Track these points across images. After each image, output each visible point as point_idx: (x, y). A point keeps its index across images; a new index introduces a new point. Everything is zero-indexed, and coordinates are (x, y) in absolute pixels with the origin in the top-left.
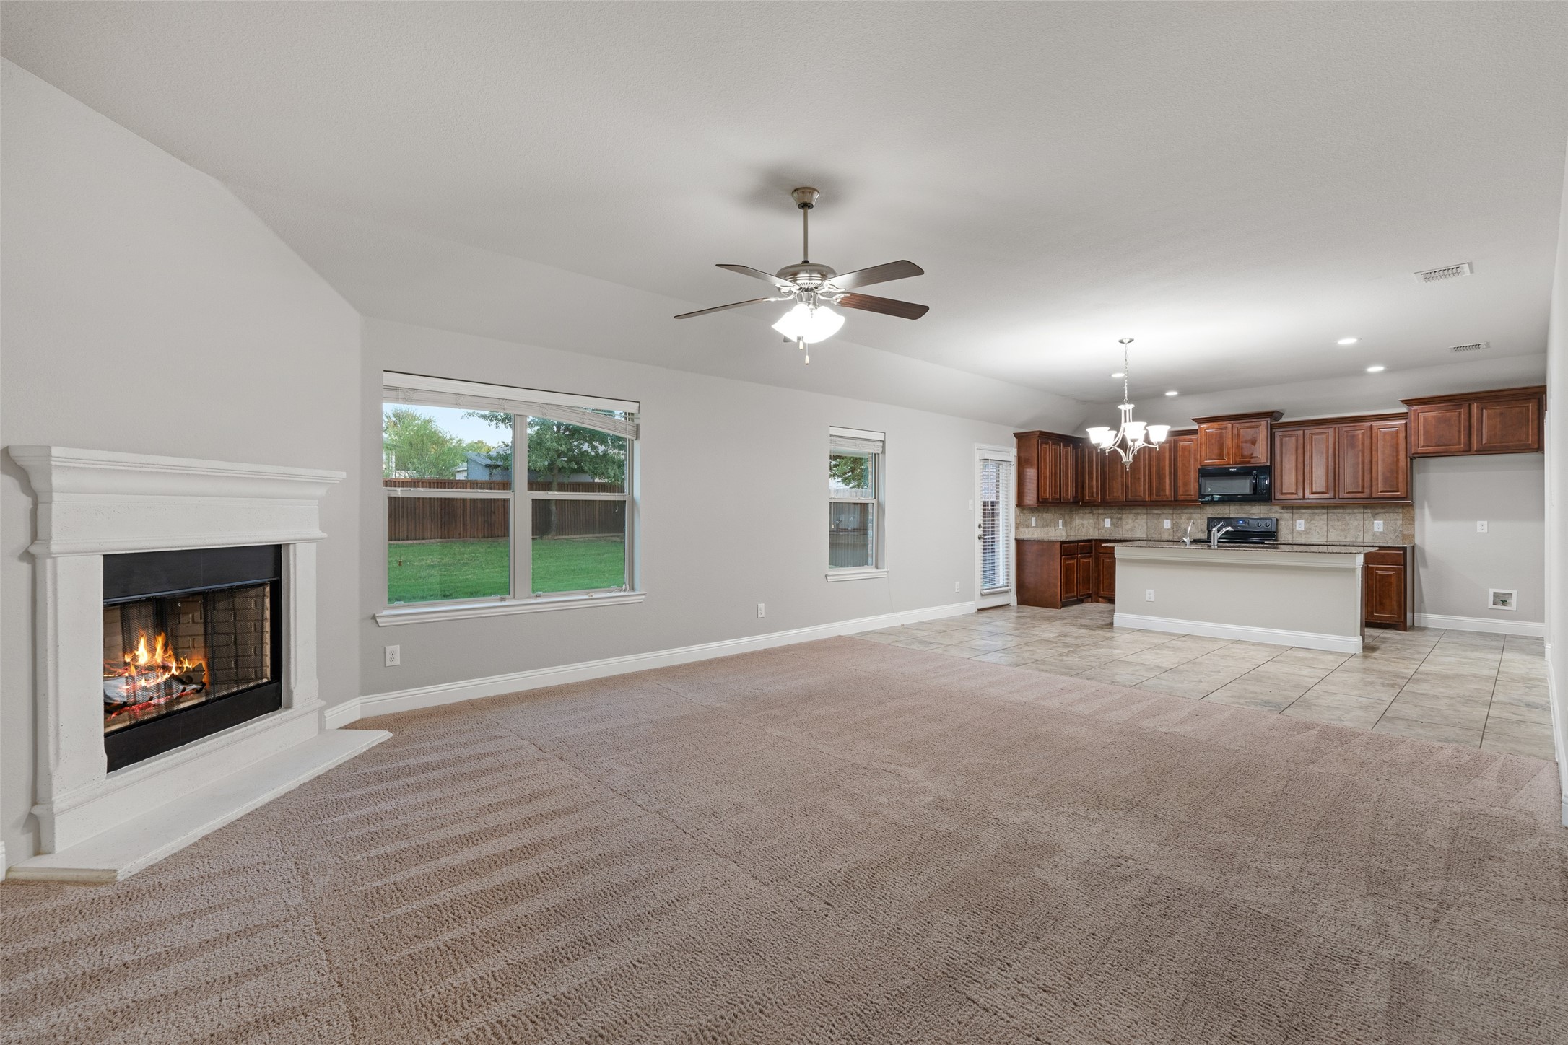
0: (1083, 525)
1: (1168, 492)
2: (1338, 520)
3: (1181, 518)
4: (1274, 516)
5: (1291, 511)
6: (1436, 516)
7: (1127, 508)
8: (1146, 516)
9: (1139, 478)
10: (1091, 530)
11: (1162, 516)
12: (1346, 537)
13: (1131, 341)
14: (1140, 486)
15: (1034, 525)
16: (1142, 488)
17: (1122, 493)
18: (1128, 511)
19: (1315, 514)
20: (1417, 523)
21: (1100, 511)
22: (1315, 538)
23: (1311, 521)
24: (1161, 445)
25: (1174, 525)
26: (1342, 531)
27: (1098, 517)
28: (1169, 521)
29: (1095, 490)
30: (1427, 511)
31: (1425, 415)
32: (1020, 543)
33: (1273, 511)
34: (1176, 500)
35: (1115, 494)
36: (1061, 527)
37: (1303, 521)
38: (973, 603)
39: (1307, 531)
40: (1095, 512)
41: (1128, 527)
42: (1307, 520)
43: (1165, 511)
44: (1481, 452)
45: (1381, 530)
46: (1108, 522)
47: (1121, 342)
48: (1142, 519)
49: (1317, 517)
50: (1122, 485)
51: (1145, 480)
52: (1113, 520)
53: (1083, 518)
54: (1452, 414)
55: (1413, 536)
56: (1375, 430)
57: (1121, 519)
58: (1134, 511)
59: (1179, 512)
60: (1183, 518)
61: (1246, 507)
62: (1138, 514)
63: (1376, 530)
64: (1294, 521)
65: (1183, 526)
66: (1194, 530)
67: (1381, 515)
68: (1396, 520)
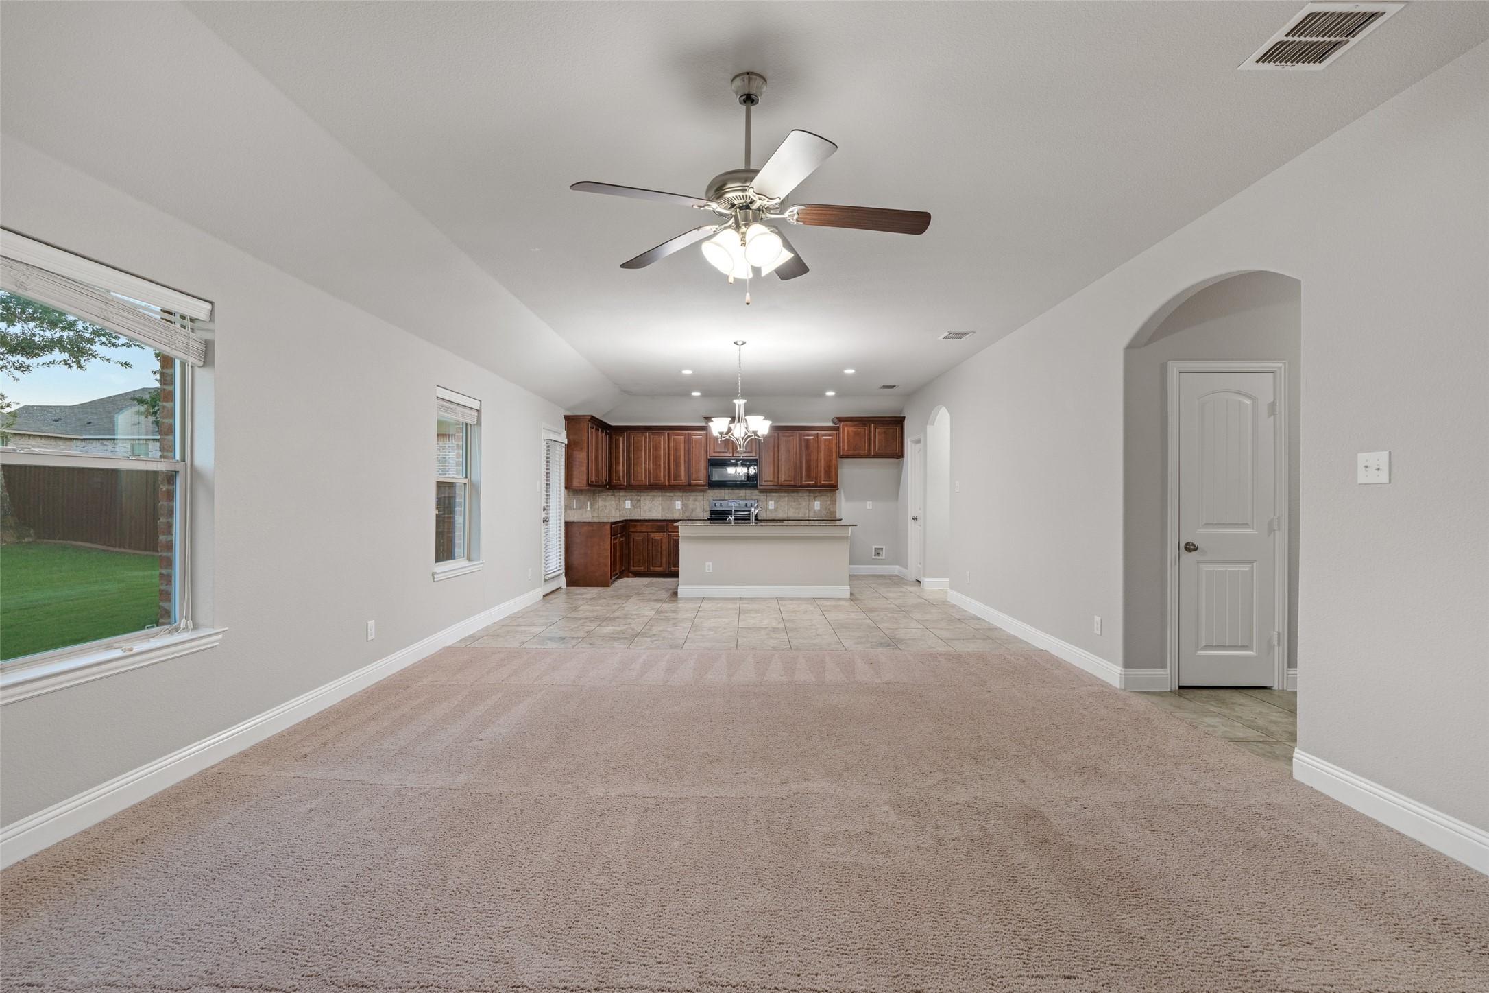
0: (605, 506)
1: (683, 478)
2: (794, 501)
3: (689, 500)
5: (766, 494)
6: (847, 499)
7: (645, 491)
8: (660, 498)
9: (660, 465)
10: (613, 512)
11: (675, 498)
12: (799, 514)
13: (744, 343)
14: (660, 472)
15: (575, 507)
16: (662, 474)
17: (645, 478)
18: (645, 494)
19: (780, 496)
20: (837, 503)
21: (621, 494)
22: (781, 515)
23: (778, 502)
24: (765, 437)
25: (684, 506)
26: (797, 509)
27: (619, 499)
28: (679, 502)
29: (621, 474)
30: (842, 494)
31: (847, 430)
32: (568, 525)
33: (754, 494)
34: (690, 485)
35: (639, 479)
36: (589, 509)
37: (773, 502)
38: (540, 589)
39: (776, 510)
40: (616, 494)
41: (646, 508)
42: (776, 501)
43: (676, 494)
44: (876, 456)
45: (819, 508)
46: (628, 504)
47: (736, 343)
48: (658, 501)
49: (782, 499)
50: (645, 470)
51: (664, 467)
52: (633, 502)
53: (605, 500)
54: (860, 430)
55: (835, 512)
56: (820, 436)
57: (639, 500)
58: (651, 494)
59: (687, 494)
60: (691, 500)
61: (736, 491)
62: (654, 496)
63: (816, 508)
64: (768, 502)
65: (691, 507)
66: (699, 510)
67: (819, 498)
68: (827, 501)
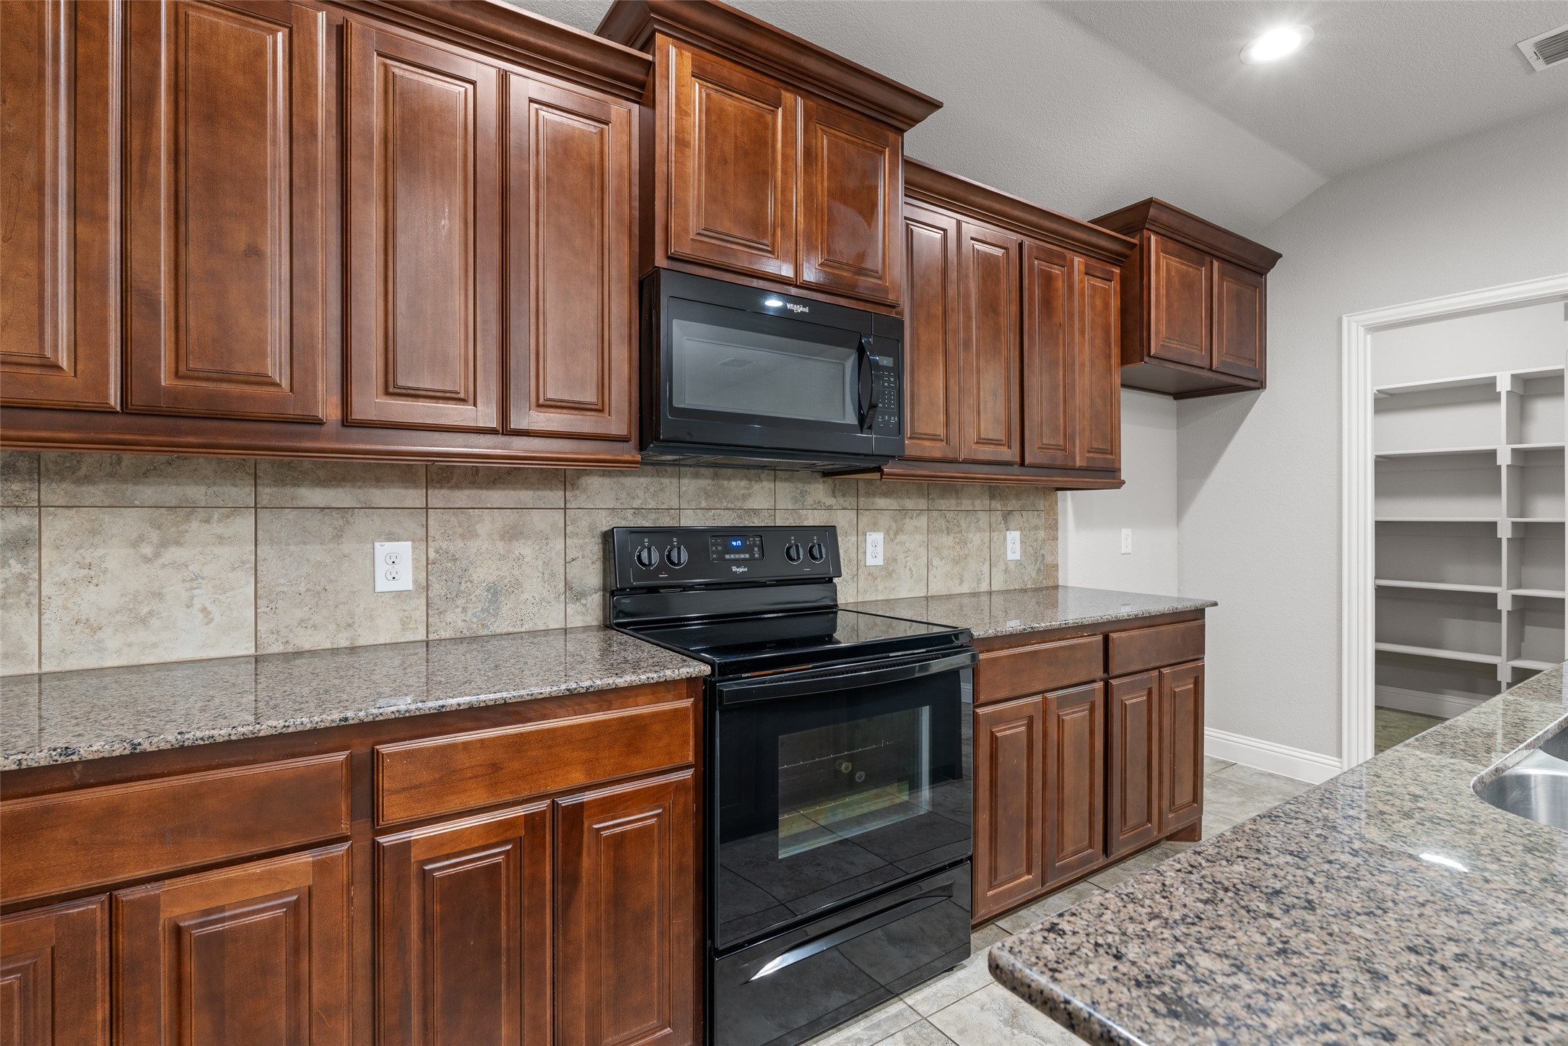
2: (949, 532)
3: (469, 534)
4: (813, 518)
5: (853, 501)
6: (1080, 519)
11: (362, 523)
12: (961, 582)
14: (260, 310)
16: (276, 326)
18: (94, 493)
19: (903, 510)
22: (905, 590)
23: (896, 533)
25: (432, 570)
26: (956, 562)
28: (404, 549)
31: (1164, 263)
33: (810, 500)
37: (880, 538)
39: (888, 570)
42: (887, 533)
43: (380, 496)
45: (1017, 556)
48: (221, 539)
49: (909, 524)
54: (1192, 270)
55: (1057, 566)
58: (148, 492)
59: (457, 497)
60: (482, 529)
61: (733, 483)
62: (188, 508)
64: (860, 534)
65: (485, 573)
66: (534, 587)
67: (1016, 519)
68: (1036, 528)
